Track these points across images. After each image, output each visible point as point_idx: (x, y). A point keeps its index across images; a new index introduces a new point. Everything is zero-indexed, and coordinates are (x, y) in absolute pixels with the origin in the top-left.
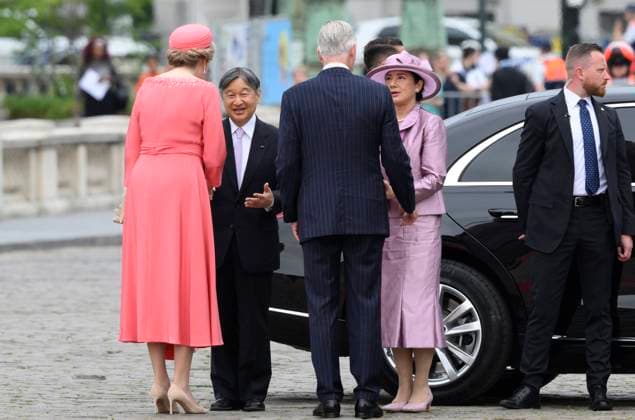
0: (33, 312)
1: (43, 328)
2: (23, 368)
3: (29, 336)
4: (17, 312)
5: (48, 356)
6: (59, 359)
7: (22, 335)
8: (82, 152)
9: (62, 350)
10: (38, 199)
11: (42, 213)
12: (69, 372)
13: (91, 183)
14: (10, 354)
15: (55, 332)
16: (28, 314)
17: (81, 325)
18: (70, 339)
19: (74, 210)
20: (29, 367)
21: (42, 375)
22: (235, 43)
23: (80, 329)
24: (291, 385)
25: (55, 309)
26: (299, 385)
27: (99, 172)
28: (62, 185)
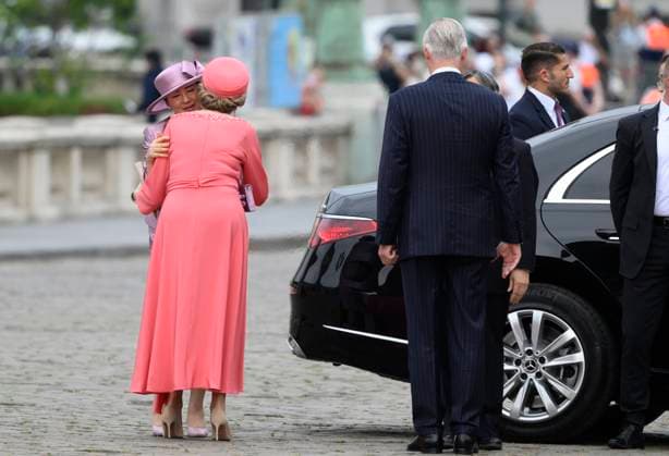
0: (64, 330)
1: (80, 348)
2: (71, 391)
3: (68, 356)
4: (46, 330)
5: (91, 379)
6: (104, 382)
7: (60, 355)
8: (76, 155)
9: (108, 371)
10: (28, 204)
11: (32, 220)
12: (121, 397)
13: (87, 189)
14: (50, 375)
15: (95, 353)
16: (59, 331)
17: (120, 346)
18: (112, 362)
19: (67, 218)
20: (76, 391)
21: (93, 399)
22: (242, 40)
23: (120, 350)
24: (368, 417)
25: (87, 327)
26: (377, 417)
27: (93, 177)
28: (54, 190)
